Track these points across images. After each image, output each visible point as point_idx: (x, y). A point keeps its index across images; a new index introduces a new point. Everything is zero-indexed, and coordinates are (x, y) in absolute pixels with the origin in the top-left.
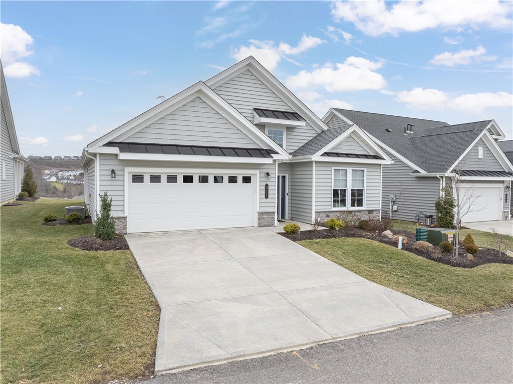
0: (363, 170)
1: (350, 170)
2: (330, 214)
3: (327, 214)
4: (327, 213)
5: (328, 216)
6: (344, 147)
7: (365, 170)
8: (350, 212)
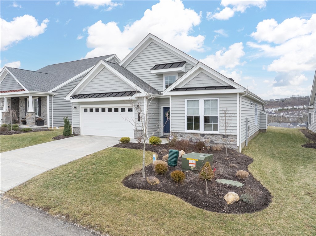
0: (217, 100)
1: (202, 101)
2: (183, 135)
3: (182, 134)
4: (180, 134)
5: (181, 136)
6: (196, 82)
7: (219, 99)
8: (203, 135)
